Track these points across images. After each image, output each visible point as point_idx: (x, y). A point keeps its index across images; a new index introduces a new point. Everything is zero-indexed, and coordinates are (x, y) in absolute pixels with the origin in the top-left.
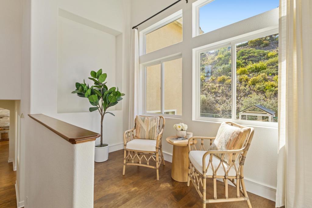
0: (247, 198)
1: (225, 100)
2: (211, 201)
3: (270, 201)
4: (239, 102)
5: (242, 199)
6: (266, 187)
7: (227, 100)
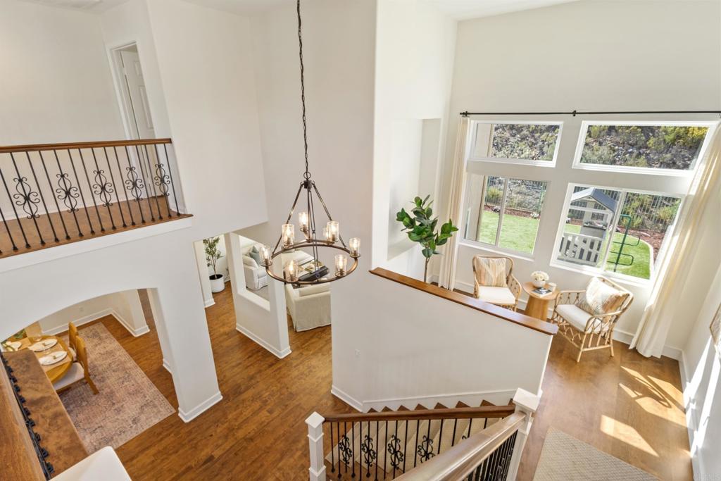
0: (611, 345)
1: (508, 139)
2: (586, 350)
3: (623, 343)
4: (536, 144)
5: (608, 346)
6: (622, 333)
7: (512, 140)
